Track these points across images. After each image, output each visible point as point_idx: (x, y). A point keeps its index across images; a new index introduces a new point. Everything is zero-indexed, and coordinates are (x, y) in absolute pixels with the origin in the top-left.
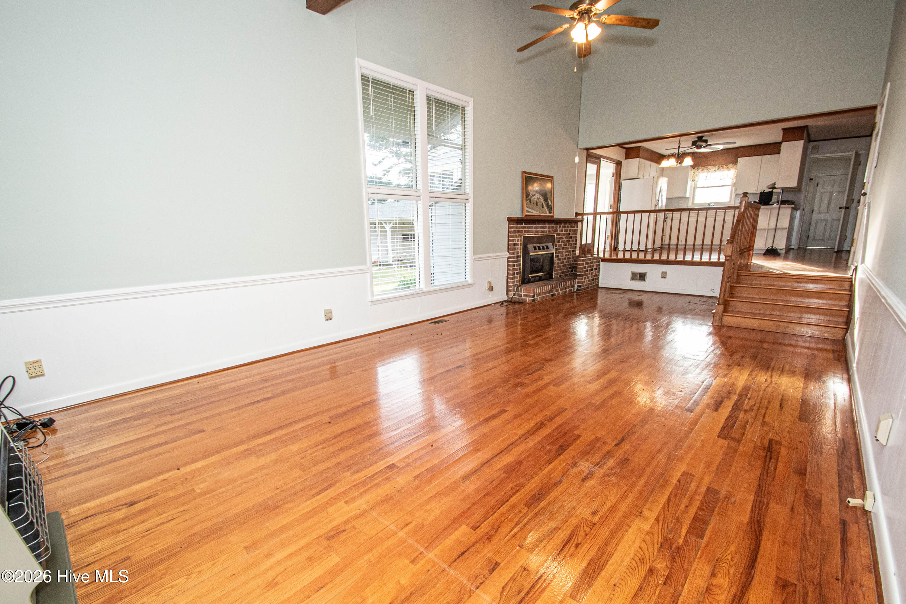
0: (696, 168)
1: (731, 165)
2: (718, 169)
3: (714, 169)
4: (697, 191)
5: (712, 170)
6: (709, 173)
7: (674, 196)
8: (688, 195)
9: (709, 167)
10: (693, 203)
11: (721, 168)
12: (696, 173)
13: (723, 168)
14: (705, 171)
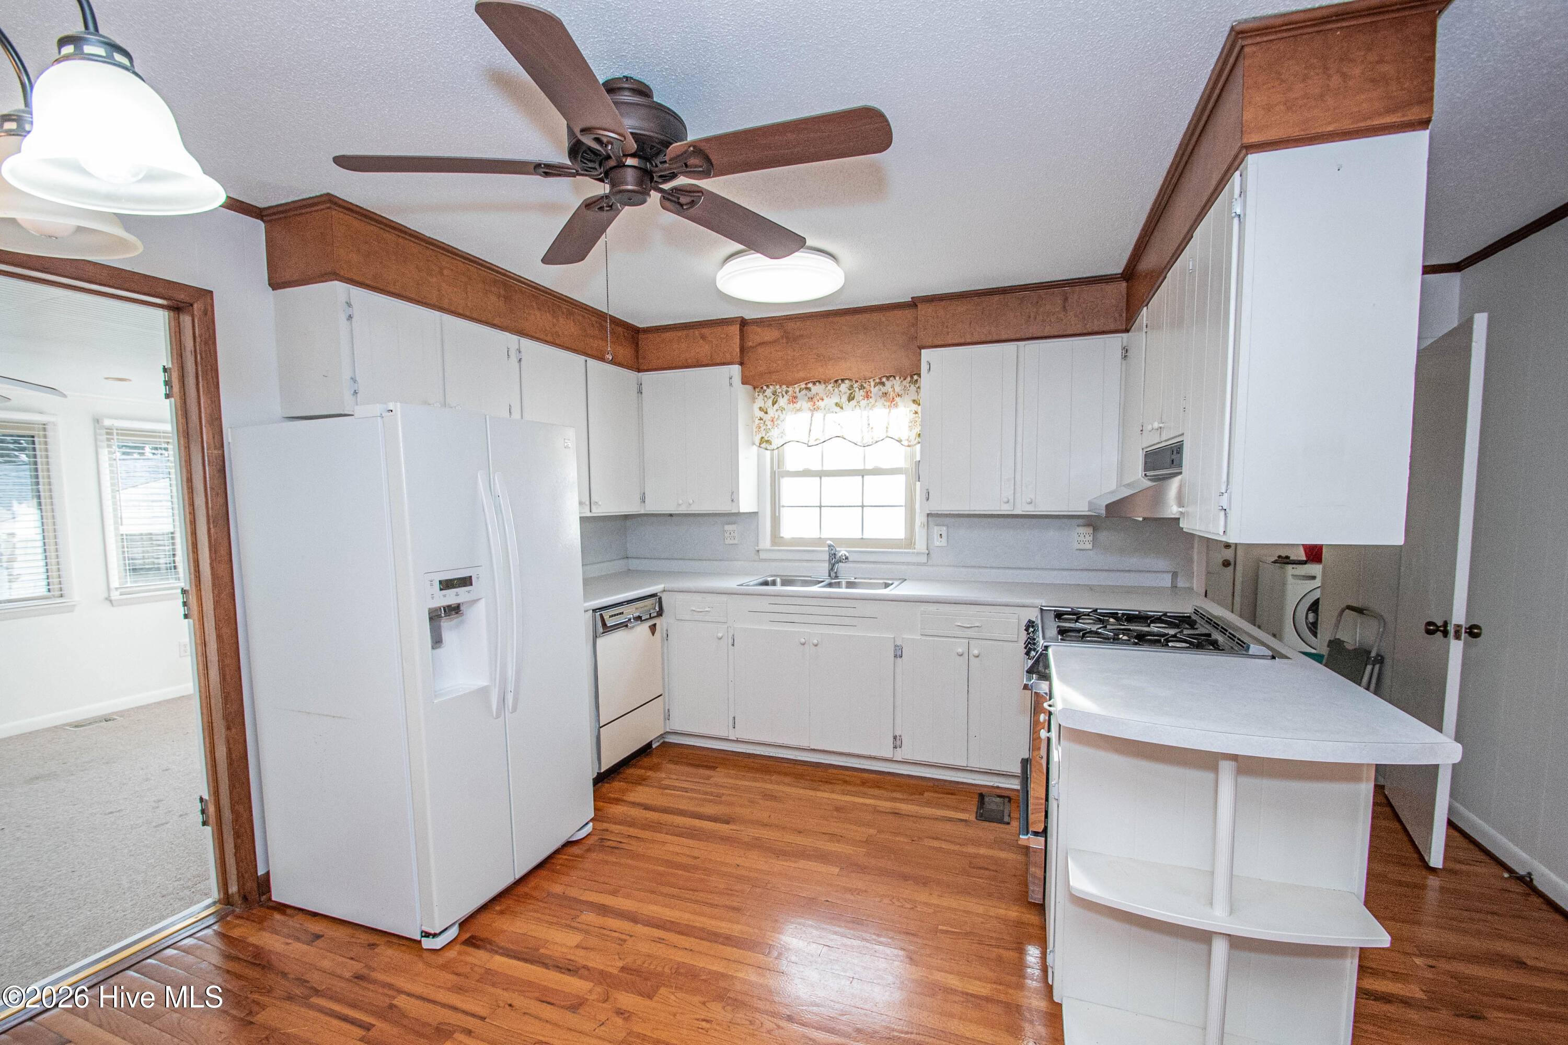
0: (769, 392)
1: (896, 385)
2: (851, 398)
3: (836, 399)
4: (786, 484)
5: (829, 402)
6: (818, 415)
7: (695, 509)
8: (746, 504)
9: (817, 389)
10: (776, 537)
11: (859, 394)
12: (772, 412)
13: (867, 396)
14: (803, 404)
